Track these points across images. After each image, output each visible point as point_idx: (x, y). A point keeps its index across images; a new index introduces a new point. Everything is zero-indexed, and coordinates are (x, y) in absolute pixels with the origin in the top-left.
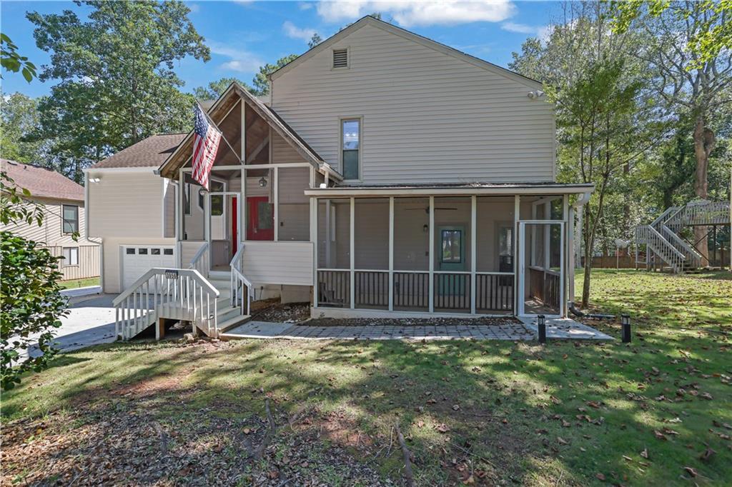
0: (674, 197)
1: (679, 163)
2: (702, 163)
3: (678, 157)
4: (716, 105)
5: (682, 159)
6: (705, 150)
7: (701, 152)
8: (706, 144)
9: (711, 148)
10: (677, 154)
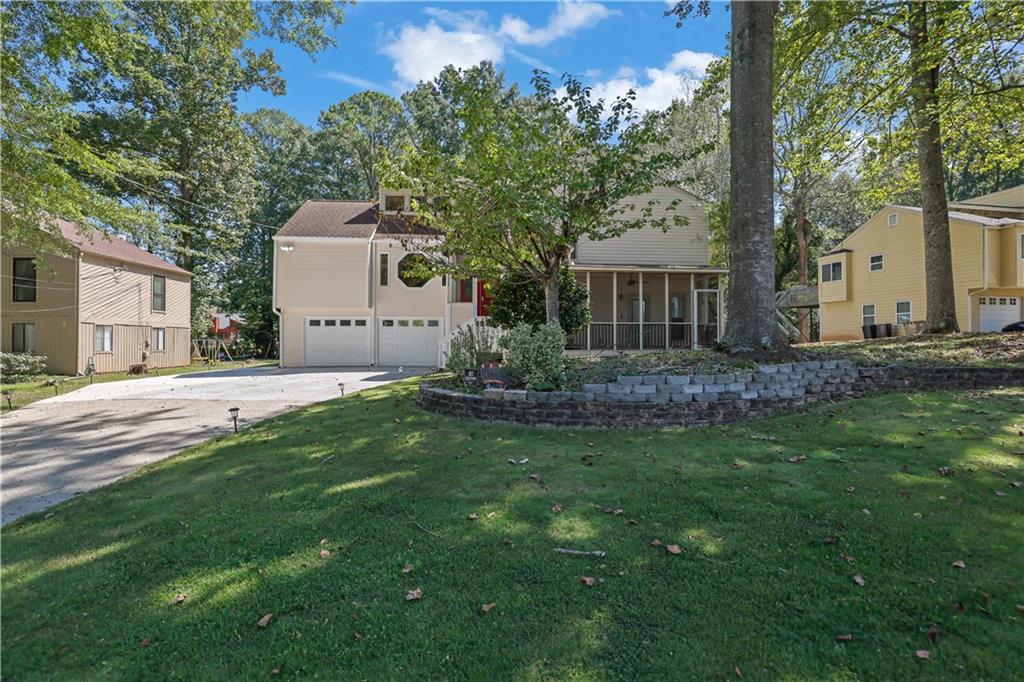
0: (783, 284)
1: (787, 250)
2: (803, 251)
3: (785, 244)
4: (812, 199)
5: (789, 246)
6: (805, 240)
7: (802, 243)
8: (806, 234)
9: (809, 238)
10: (784, 241)
